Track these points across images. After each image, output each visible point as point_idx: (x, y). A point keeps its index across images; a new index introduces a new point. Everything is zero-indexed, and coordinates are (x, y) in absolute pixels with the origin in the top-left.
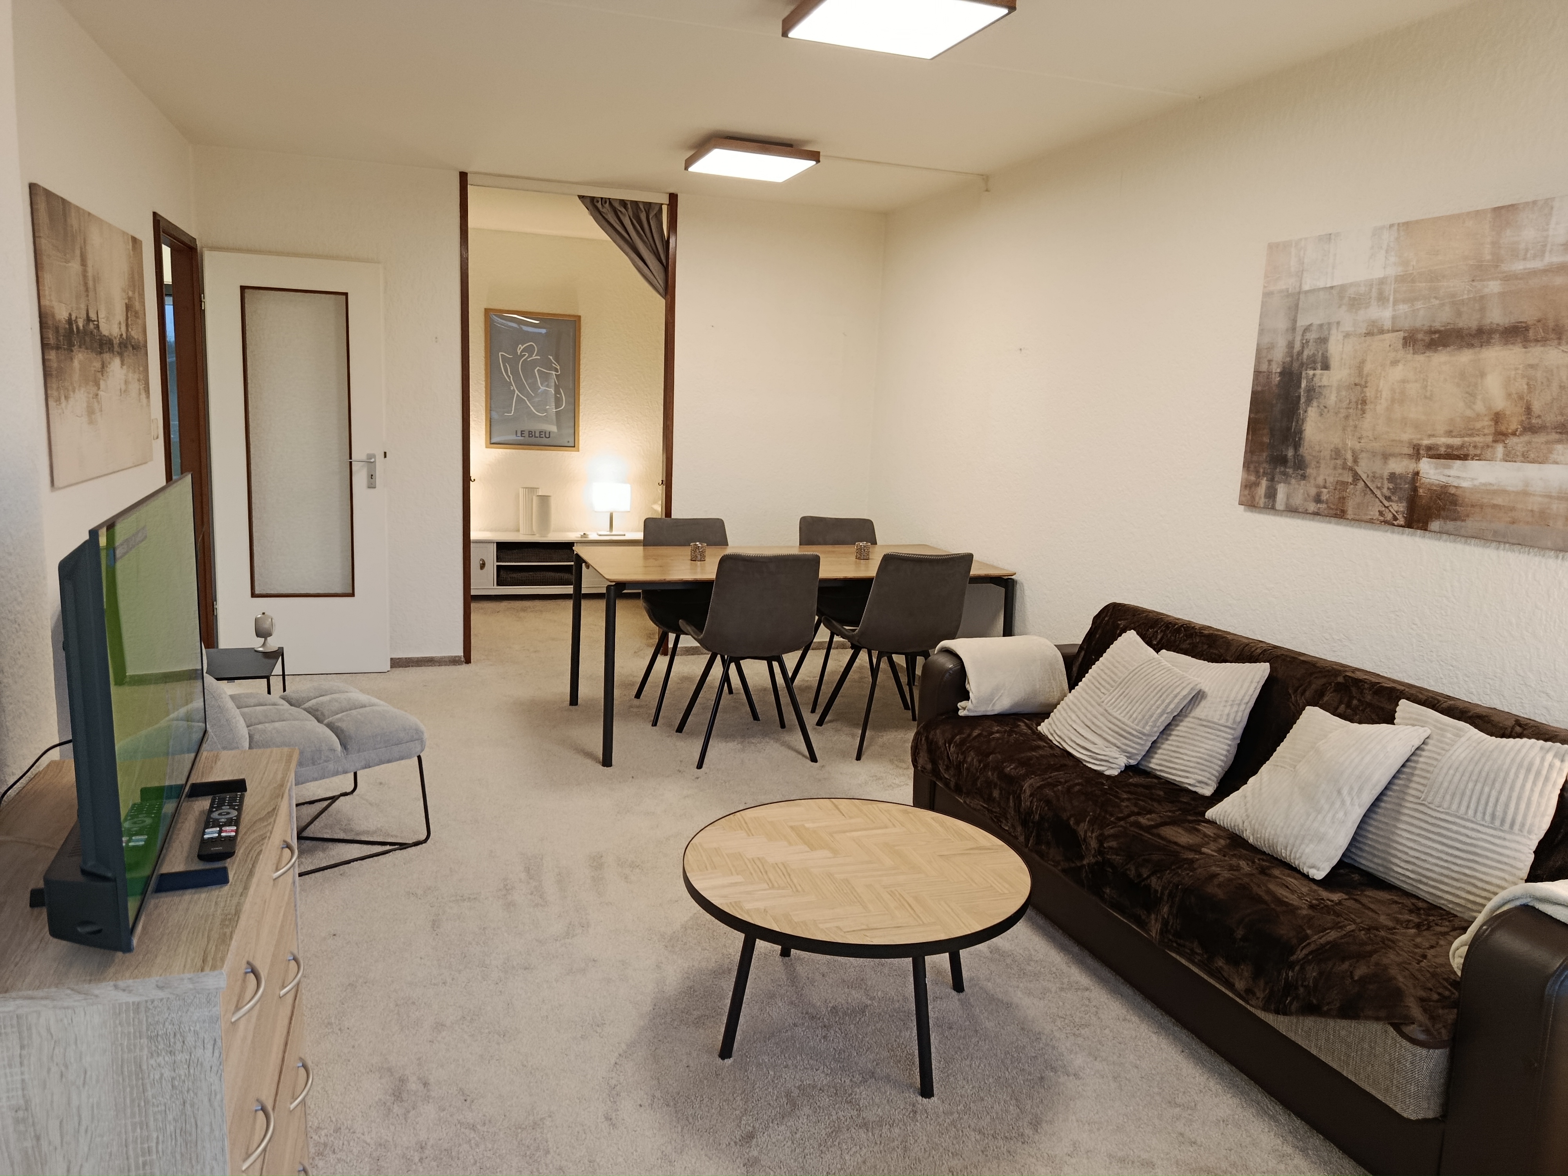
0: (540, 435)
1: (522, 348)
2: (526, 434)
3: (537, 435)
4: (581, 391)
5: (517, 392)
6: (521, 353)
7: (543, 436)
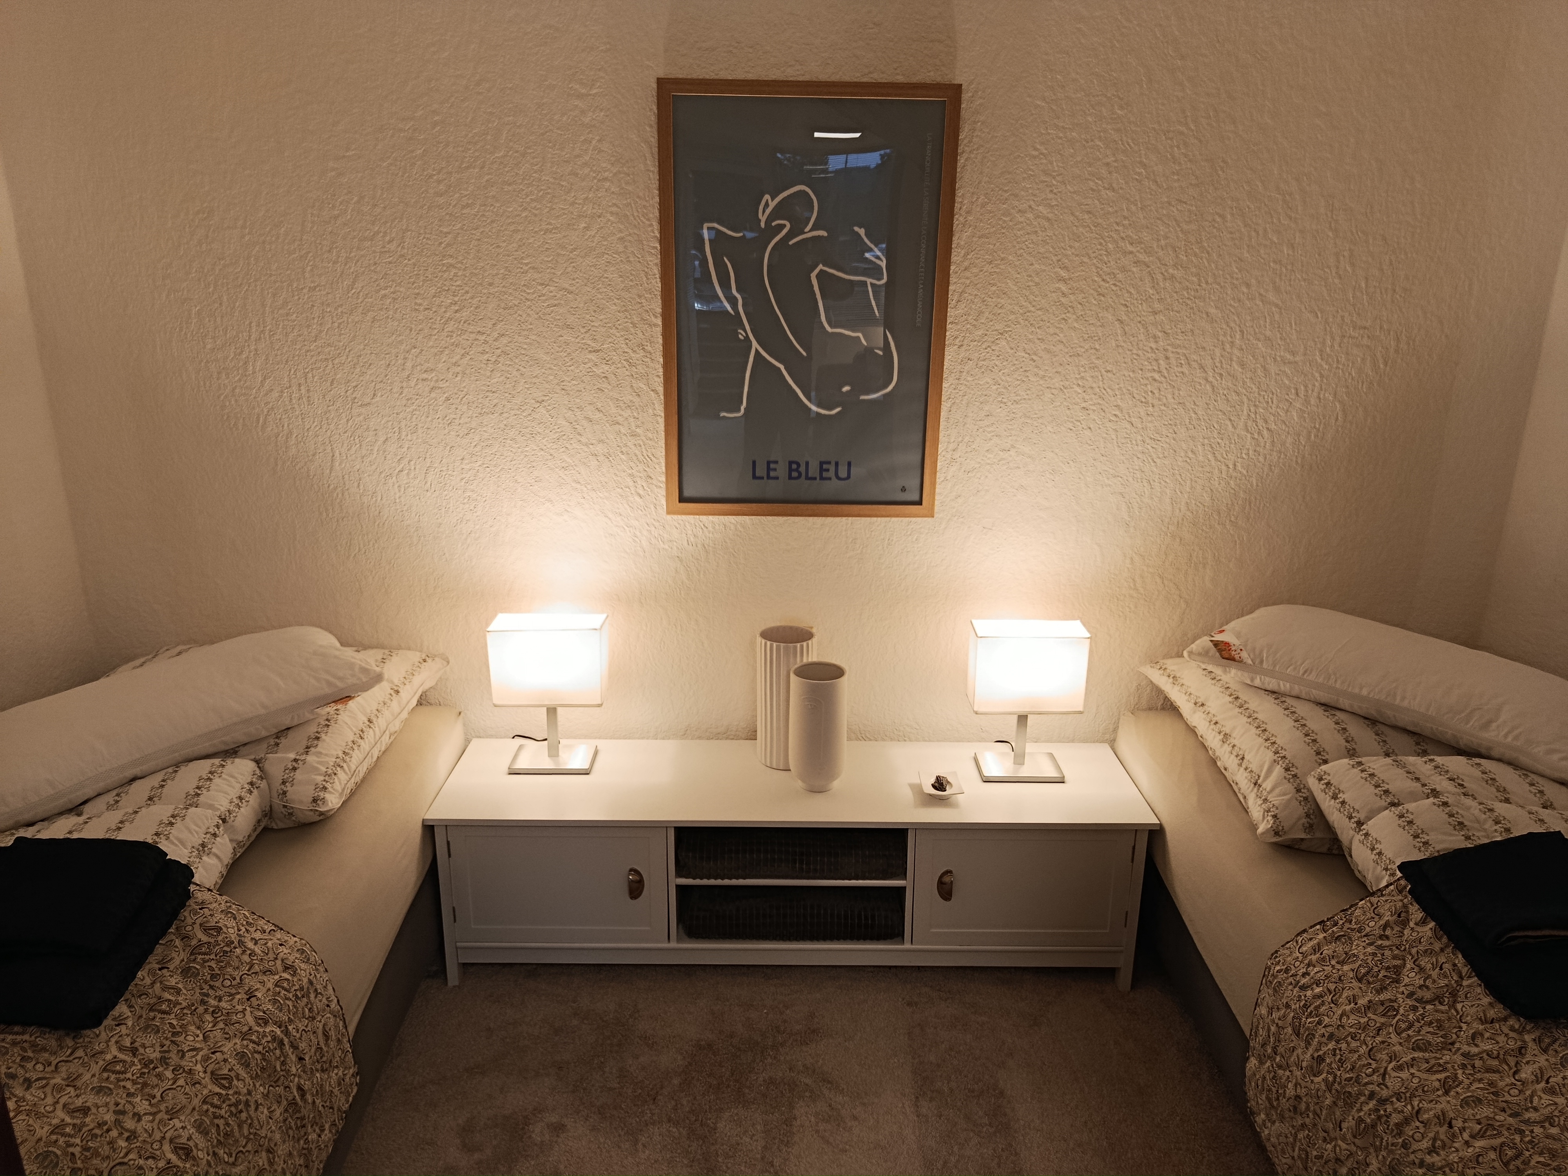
0: (822, 470)
1: (772, 205)
2: (781, 470)
3: (814, 471)
4: (951, 331)
5: (755, 344)
6: (769, 221)
7: (832, 473)
